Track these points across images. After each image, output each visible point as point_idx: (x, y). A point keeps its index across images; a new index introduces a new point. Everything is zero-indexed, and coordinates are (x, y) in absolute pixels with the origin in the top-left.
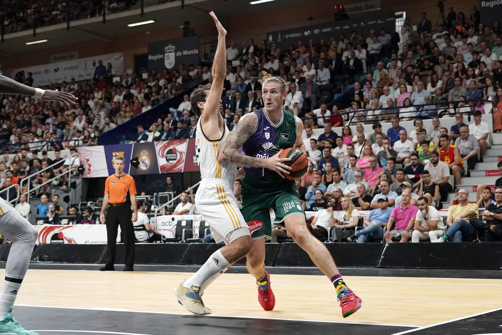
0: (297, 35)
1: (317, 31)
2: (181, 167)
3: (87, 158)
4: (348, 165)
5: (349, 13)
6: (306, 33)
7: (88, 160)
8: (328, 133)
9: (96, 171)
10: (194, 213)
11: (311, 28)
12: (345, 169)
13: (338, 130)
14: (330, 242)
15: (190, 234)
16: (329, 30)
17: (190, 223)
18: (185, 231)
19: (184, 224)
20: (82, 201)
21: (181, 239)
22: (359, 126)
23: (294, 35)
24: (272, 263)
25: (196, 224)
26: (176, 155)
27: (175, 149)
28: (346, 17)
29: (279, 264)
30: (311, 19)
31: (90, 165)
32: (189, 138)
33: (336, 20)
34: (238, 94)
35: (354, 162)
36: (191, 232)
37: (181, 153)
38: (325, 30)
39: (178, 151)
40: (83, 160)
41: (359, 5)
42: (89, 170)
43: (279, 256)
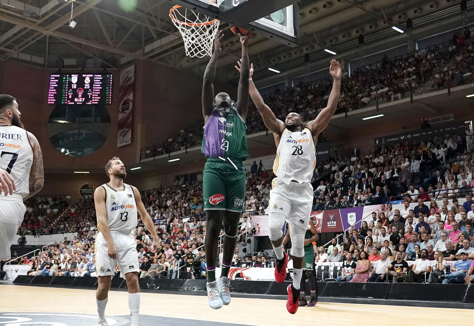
0: (396, 139)
1: (409, 136)
2: (319, 229)
3: (257, 223)
4: (437, 228)
5: (431, 124)
6: (402, 138)
7: (258, 225)
8: (421, 206)
9: (264, 232)
10: (330, 261)
11: (406, 134)
12: (434, 230)
13: (428, 204)
14: (427, 283)
15: (327, 275)
16: (418, 135)
17: (327, 268)
18: (324, 274)
19: (323, 268)
20: (254, 252)
21: (321, 279)
22: (445, 200)
23: (393, 139)
24: (385, 297)
25: (331, 269)
26: (315, 221)
27: (315, 217)
28: (429, 126)
29: (390, 298)
30: (405, 128)
31: (259, 228)
32: (324, 210)
33: (422, 128)
34: (357, 180)
35: (442, 226)
36: (328, 274)
37: (319, 220)
38: (414, 135)
39: (317, 219)
40: (255, 224)
41: (438, 117)
42: (259, 231)
43: (390, 292)
